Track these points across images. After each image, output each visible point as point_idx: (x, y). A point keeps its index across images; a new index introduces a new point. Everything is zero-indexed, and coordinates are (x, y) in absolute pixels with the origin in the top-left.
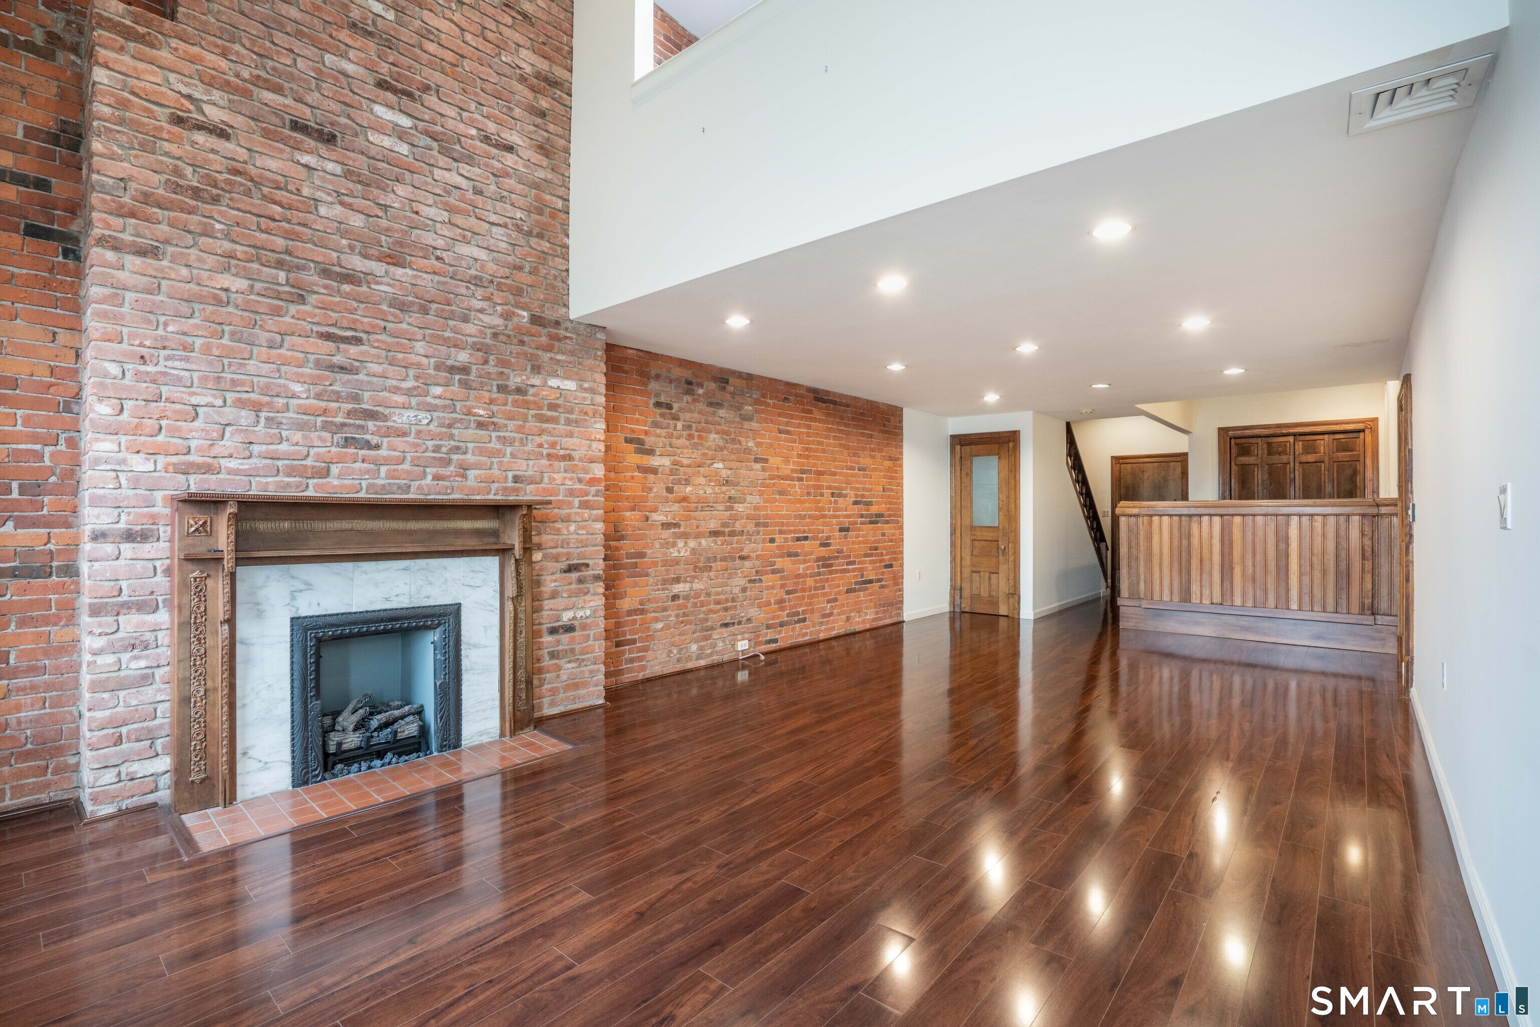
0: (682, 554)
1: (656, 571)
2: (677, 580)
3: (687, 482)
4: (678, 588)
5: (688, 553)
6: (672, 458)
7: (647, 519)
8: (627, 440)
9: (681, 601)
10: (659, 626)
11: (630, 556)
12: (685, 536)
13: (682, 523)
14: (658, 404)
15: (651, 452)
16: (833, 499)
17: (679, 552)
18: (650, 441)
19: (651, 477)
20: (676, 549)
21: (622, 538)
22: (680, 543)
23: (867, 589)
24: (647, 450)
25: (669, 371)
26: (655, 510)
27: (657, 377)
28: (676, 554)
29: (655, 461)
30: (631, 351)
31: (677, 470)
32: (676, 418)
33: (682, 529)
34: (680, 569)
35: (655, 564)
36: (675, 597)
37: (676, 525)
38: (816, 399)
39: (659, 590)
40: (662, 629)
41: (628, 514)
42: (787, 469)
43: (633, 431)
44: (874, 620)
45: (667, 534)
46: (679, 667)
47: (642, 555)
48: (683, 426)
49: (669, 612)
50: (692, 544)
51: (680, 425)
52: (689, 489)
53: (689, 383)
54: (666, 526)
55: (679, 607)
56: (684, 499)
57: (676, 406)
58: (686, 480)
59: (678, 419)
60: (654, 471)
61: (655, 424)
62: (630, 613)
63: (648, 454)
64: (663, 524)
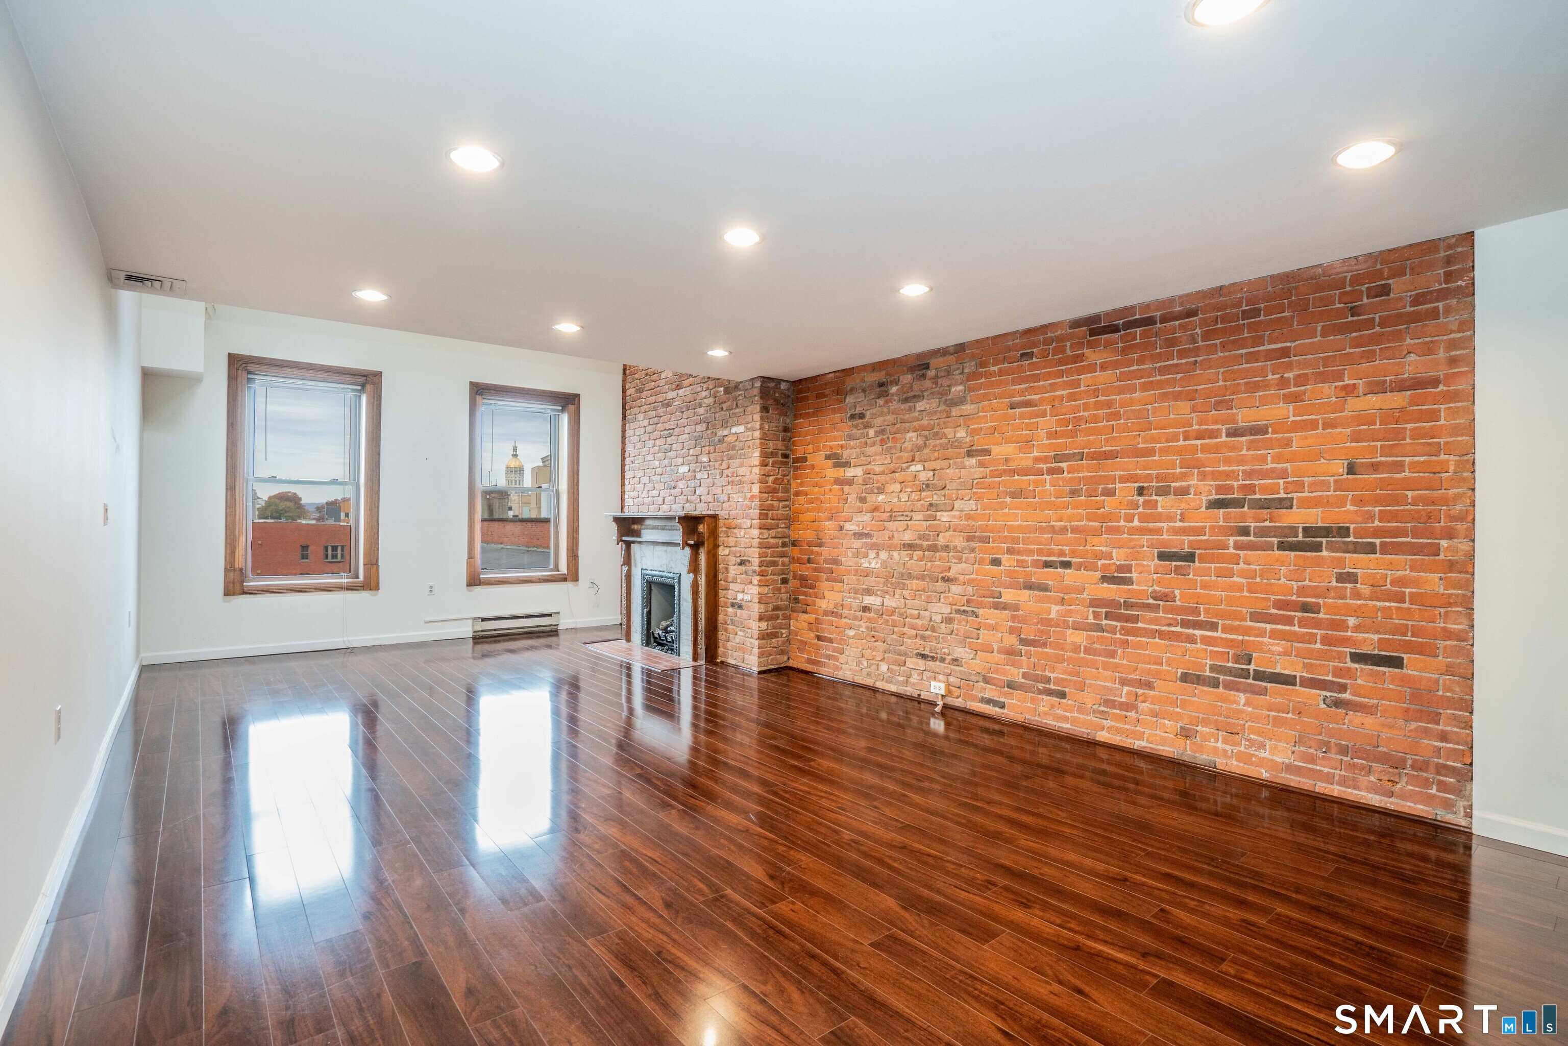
0: (873, 565)
1: (848, 579)
2: (869, 592)
3: (881, 491)
4: (868, 600)
5: (879, 565)
6: (865, 467)
7: (841, 528)
8: (828, 457)
9: (872, 615)
10: (851, 633)
11: (827, 561)
12: (877, 547)
13: (875, 533)
14: (853, 417)
15: (846, 465)
16: (1141, 499)
17: (870, 563)
18: (846, 454)
19: (846, 488)
20: (867, 560)
21: (820, 545)
22: (872, 554)
23: (1264, 692)
24: (843, 462)
25: (863, 380)
26: (849, 520)
27: (852, 390)
28: (866, 565)
29: (850, 473)
30: (830, 375)
31: (869, 478)
32: (868, 426)
33: (874, 540)
34: (871, 581)
35: (848, 572)
36: (866, 609)
37: (868, 535)
38: (1093, 332)
39: (851, 598)
40: (853, 637)
41: (827, 523)
42: (1026, 460)
43: (831, 448)
44: (1289, 768)
45: (857, 544)
46: (868, 682)
47: (836, 562)
48: (876, 432)
49: (861, 623)
50: (883, 555)
51: (871, 432)
52: (881, 497)
53: (881, 385)
54: (858, 535)
55: (869, 620)
56: (875, 509)
57: (868, 414)
58: (878, 488)
59: (871, 427)
60: (850, 482)
61: (850, 437)
62: (826, 613)
63: (844, 467)
64: (855, 534)
